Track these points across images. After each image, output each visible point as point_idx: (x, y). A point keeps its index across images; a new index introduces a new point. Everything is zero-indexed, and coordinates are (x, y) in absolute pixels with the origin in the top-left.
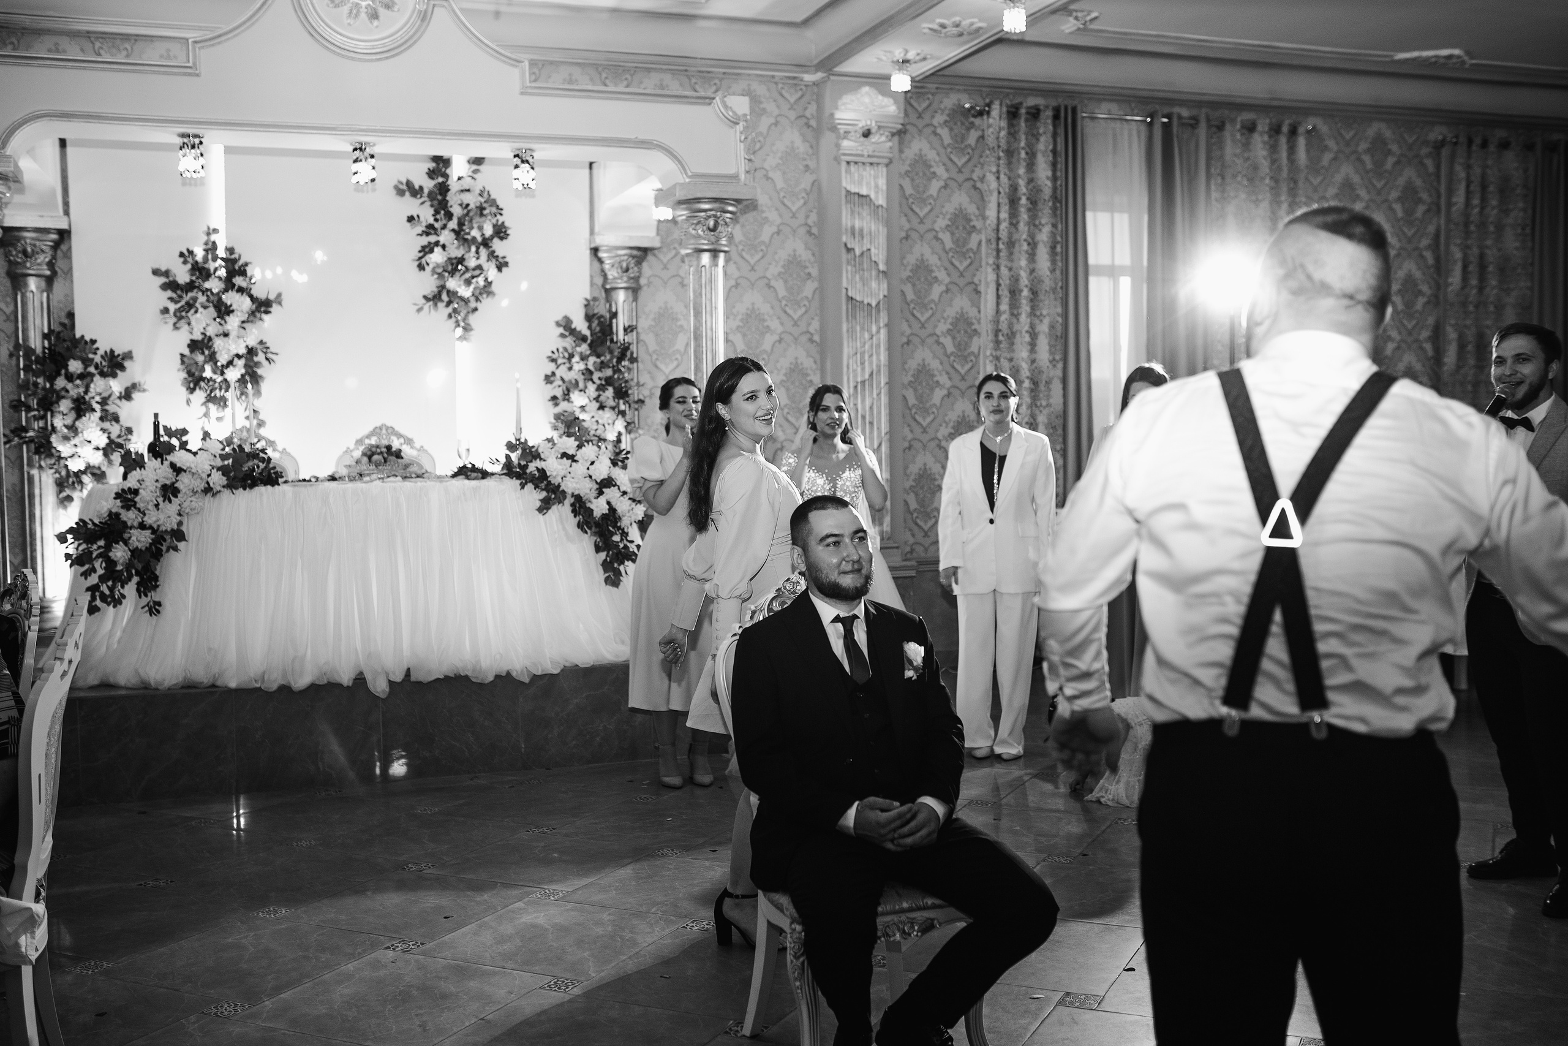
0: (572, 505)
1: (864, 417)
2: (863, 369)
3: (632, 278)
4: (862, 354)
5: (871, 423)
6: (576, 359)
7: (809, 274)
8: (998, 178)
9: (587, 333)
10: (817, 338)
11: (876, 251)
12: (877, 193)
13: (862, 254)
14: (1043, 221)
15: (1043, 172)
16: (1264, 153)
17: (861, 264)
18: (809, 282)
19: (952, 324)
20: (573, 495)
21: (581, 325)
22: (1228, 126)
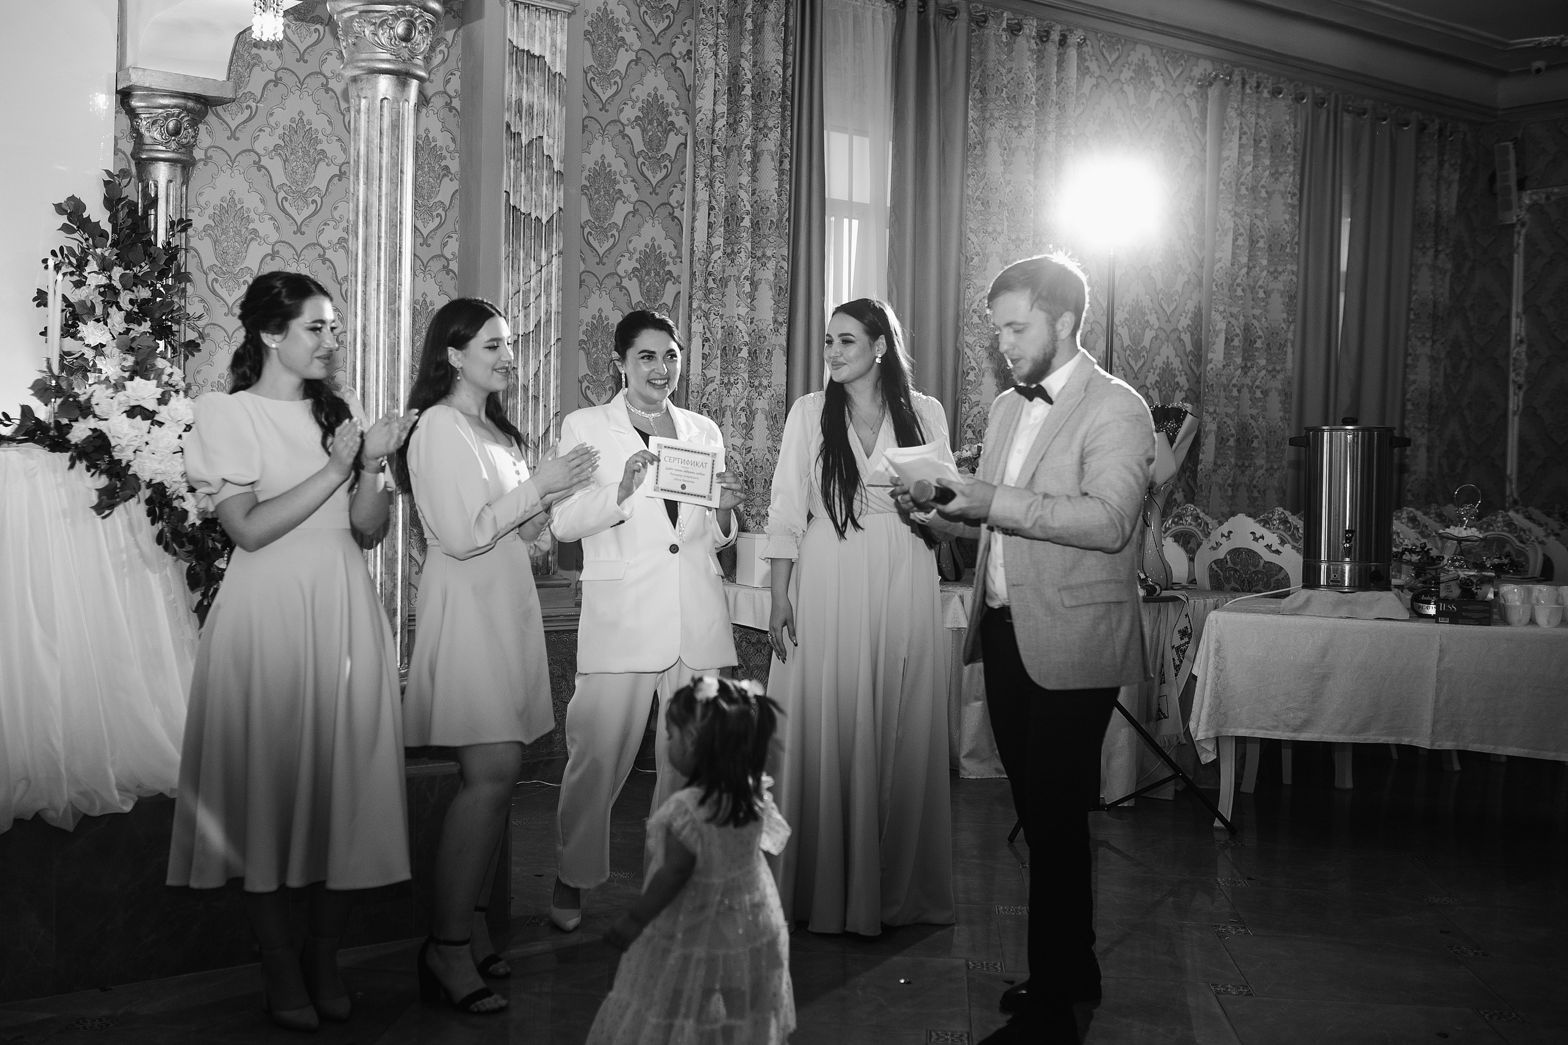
0: (149, 501)
1: (526, 388)
2: (526, 316)
3: (184, 146)
4: (527, 293)
5: (536, 398)
6: (93, 266)
7: (447, 168)
8: (716, 54)
9: (107, 227)
10: (454, 266)
11: (551, 141)
12: (554, 54)
13: (531, 142)
14: (770, 124)
15: (773, 54)
16: (1031, 64)
17: (528, 158)
18: (446, 180)
19: (638, 261)
20: (149, 485)
21: (97, 213)
22: (991, 22)
